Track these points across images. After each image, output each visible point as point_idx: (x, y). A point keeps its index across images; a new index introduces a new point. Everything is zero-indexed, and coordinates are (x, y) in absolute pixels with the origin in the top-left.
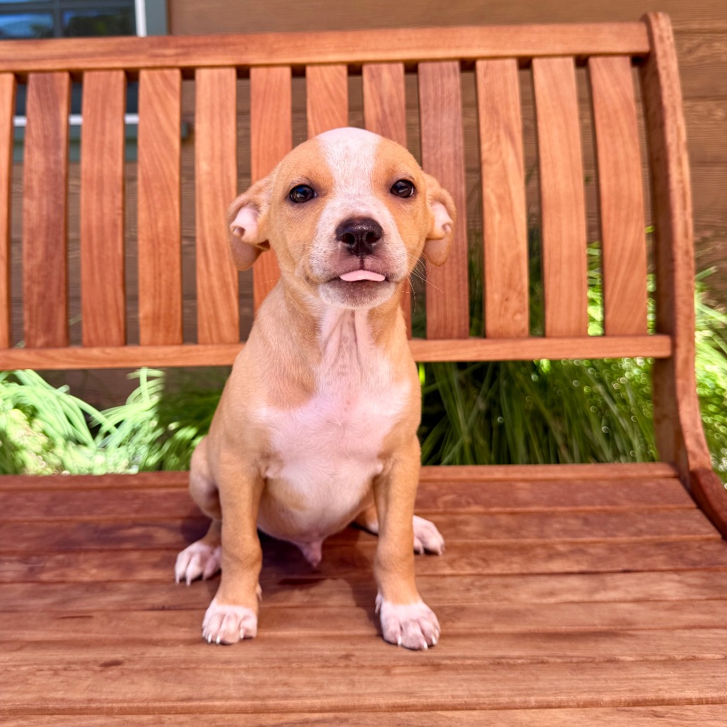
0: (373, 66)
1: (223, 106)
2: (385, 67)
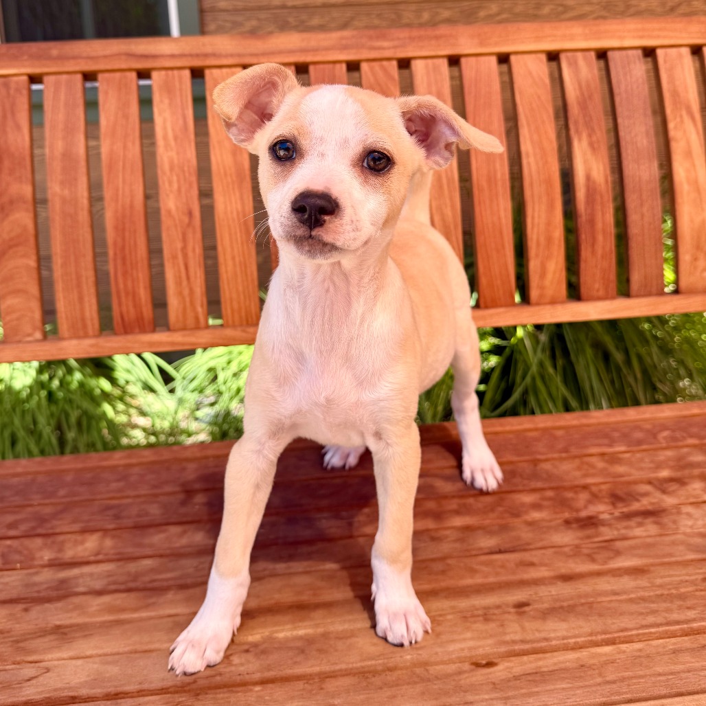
0: (569, 54)
2: (579, 55)
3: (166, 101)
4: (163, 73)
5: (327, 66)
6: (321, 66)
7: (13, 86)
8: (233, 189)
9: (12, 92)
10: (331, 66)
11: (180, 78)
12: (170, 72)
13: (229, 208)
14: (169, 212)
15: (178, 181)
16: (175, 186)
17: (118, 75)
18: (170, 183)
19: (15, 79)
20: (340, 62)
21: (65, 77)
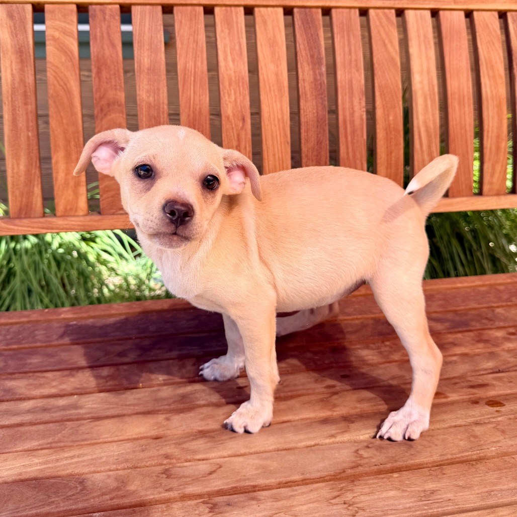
1: (425, 36)
3: (227, 31)
4: (224, 8)
5: (344, 10)
6: (340, 10)
7: (108, 12)
8: (276, 102)
9: (107, 17)
10: (348, 10)
11: (237, 13)
12: (229, 8)
13: (272, 117)
14: (228, 117)
15: (235, 94)
16: (233, 97)
17: (189, 8)
18: (229, 95)
19: (110, 6)
20: (354, 8)
21: (148, 7)
